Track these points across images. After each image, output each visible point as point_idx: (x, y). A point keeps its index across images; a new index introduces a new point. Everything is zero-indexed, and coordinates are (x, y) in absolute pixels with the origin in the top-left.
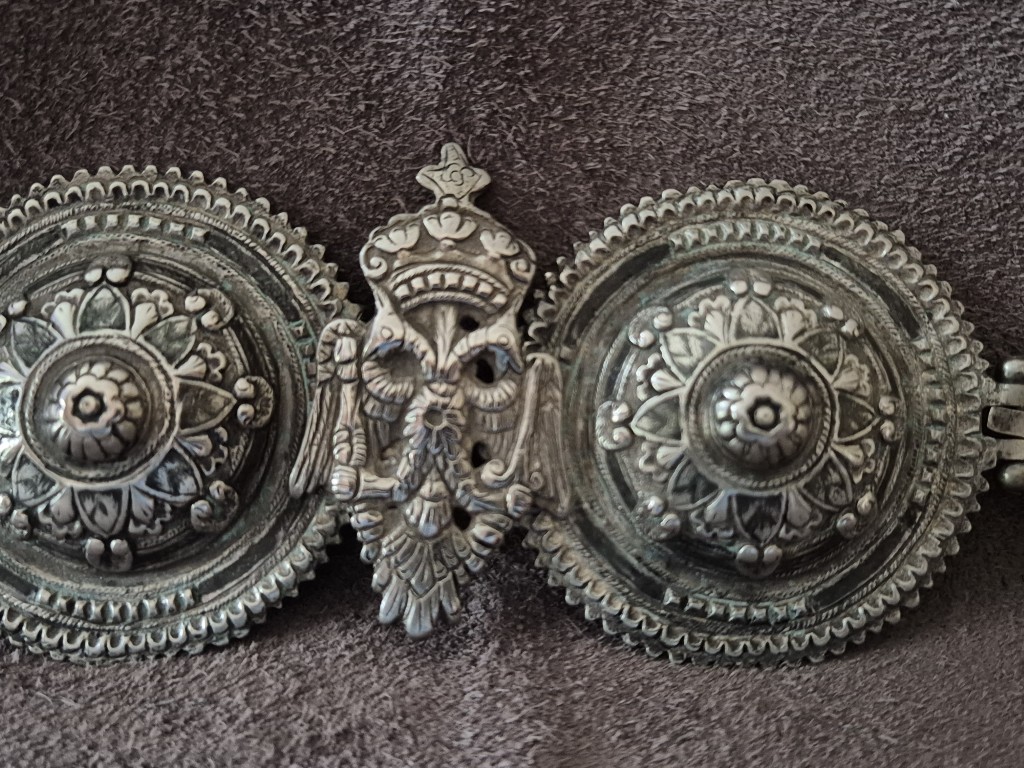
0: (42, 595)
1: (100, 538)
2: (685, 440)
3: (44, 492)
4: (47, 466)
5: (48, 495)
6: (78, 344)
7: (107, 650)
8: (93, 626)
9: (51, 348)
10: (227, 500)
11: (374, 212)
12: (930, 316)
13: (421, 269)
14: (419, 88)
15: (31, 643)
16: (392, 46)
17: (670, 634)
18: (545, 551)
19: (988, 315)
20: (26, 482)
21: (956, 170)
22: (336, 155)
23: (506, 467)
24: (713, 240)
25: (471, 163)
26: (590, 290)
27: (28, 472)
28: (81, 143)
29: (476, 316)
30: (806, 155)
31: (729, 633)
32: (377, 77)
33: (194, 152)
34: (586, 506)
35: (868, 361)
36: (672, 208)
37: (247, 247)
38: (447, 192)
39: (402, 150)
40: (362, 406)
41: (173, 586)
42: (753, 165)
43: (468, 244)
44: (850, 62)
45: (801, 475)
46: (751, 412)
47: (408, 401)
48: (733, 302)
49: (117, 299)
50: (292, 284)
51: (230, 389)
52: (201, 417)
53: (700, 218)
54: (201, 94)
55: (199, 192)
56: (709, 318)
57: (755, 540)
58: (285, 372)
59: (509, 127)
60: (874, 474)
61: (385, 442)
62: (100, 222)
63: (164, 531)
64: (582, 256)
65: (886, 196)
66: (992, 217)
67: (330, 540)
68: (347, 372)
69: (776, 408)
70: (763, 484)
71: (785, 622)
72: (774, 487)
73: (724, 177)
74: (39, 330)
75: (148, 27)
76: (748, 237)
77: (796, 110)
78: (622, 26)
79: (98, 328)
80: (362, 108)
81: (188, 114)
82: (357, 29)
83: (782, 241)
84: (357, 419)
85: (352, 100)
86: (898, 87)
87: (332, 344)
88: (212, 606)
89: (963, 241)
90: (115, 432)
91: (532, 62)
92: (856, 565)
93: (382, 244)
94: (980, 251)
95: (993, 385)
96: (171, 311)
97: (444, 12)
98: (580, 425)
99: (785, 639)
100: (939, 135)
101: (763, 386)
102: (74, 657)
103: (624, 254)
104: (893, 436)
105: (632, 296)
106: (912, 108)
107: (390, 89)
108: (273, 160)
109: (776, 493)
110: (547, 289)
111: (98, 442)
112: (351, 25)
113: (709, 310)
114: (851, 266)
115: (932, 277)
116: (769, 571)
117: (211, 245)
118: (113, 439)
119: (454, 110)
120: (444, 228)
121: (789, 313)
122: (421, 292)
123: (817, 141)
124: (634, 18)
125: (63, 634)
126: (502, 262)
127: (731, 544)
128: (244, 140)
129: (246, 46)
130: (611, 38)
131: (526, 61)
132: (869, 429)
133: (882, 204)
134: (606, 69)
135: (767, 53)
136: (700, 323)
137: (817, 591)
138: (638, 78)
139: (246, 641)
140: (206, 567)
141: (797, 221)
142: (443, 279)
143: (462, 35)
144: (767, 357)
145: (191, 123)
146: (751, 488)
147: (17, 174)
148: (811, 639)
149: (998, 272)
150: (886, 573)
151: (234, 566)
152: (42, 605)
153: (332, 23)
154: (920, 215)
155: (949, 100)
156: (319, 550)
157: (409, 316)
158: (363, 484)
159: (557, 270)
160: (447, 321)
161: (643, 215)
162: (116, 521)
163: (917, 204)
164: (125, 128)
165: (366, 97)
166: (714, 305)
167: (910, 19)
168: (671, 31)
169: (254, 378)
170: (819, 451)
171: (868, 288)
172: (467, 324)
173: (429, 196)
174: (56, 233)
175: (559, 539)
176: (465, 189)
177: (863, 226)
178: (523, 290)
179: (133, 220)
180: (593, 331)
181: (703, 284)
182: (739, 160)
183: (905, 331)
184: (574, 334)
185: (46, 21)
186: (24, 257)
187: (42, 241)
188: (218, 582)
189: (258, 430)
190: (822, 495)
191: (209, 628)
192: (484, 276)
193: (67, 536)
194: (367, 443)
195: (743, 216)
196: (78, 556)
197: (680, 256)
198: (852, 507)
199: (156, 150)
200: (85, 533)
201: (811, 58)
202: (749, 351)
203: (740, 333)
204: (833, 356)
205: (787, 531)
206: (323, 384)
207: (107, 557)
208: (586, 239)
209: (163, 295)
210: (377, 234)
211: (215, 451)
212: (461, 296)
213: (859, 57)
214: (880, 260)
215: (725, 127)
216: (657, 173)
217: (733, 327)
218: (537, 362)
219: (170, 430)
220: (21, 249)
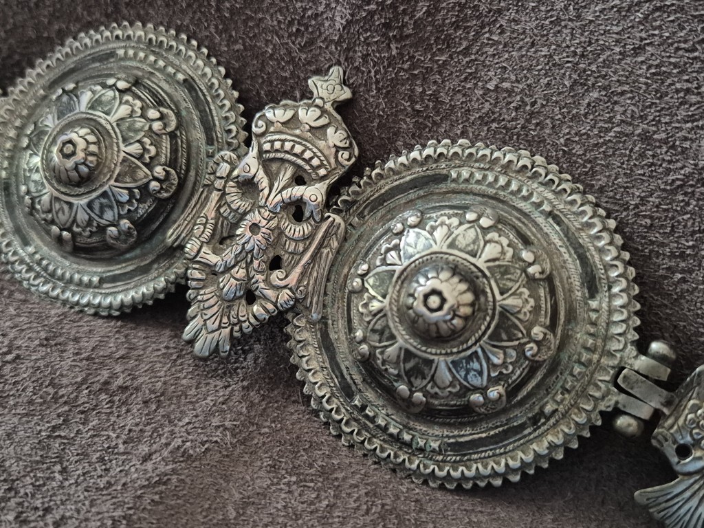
0: (31, 249)
1: (59, 227)
2: (386, 301)
3: (40, 191)
4: (46, 177)
5: (42, 193)
6: (84, 116)
7: (48, 292)
8: (47, 276)
9: (72, 113)
10: (128, 233)
12: (610, 288)
13: (283, 137)
15: (17, 272)
17: (347, 424)
18: (295, 339)
19: (666, 306)
20: (35, 182)
21: (674, 192)
22: (272, 55)
23: (287, 277)
24: (478, 182)
25: (345, 82)
26: (387, 188)
27: (37, 177)
28: (144, 8)
29: (306, 178)
30: (566, 145)
31: (384, 441)
32: (310, 13)
34: (330, 322)
35: (537, 299)
36: (460, 152)
37: (203, 94)
38: (320, 95)
39: (309, 63)
41: (92, 272)
42: (527, 141)
43: (319, 131)
44: (619, 90)
45: (452, 353)
46: (426, 296)
47: (245, 213)
48: (461, 224)
49: (114, 98)
50: (217, 123)
51: (151, 169)
52: (128, 179)
53: (477, 165)
55: (191, 54)
56: (439, 229)
57: (410, 384)
58: (192, 173)
59: (374, 66)
60: (509, 376)
61: (225, 235)
62: (135, 55)
63: (90, 237)
64: (390, 164)
65: (616, 194)
66: (692, 236)
67: (179, 280)
68: (219, 184)
69: (443, 300)
70: (424, 348)
71: (422, 450)
72: (431, 353)
73: (505, 143)
74: (72, 102)
76: (504, 188)
77: (569, 112)
78: (468, 21)
79: (97, 110)
80: (294, 30)
83: (525, 199)
84: (213, 214)
85: (291, 23)
86: (651, 118)
87: (218, 164)
88: (107, 291)
89: (663, 245)
90: (76, 168)
91: (401, 28)
92: (484, 435)
93: (269, 114)
94: (676, 257)
95: (634, 353)
96: (139, 114)
98: (346, 271)
99: (417, 462)
100: (670, 162)
101: (442, 282)
103: (418, 171)
104: (533, 356)
105: (411, 201)
106: (655, 136)
107: (314, 23)
108: (237, 47)
109: (432, 357)
110: (362, 178)
111: (67, 171)
113: (442, 224)
114: (567, 233)
115: (623, 261)
116: (417, 410)
117: (186, 87)
118: (75, 174)
119: (345, 46)
120: (308, 116)
121: (493, 244)
122: (277, 151)
123: (577, 139)
124: (478, 18)
125: (32, 275)
126: (334, 150)
127: (396, 381)
128: (226, 30)
130: (458, 27)
131: (397, 27)
132: (516, 343)
133: (611, 198)
134: (448, 46)
135: (560, 66)
136: (434, 228)
137: (452, 440)
138: (468, 59)
139: (117, 318)
140: (112, 268)
141: (541, 189)
142: (293, 147)
144: (461, 267)
145: (201, 12)
146: (415, 347)
148: (434, 470)
149: (684, 278)
150: (502, 450)
151: (126, 274)
152: (29, 254)
154: (637, 215)
155: (686, 139)
156: (172, 283)
157: (266, 162)
158: (202, 254)
159: (373, 167)
160: (286, 174)
161: (439, 151)
162: (68, 221)
163: (636, 206)
165: (299, 24)
166: (447, 222)
167: (675, 71)
168: (500, 34)
169: (168, 169)
170: (470, 343)
171: (573, 252)
172: (299, 180)
173: (310, 95)
174: (112, 54)
175: (305, 335)
176: (332, 97)
177: (587, 208)
178: (341, 171)
179: (152, 58)
180: (379, 215)
181: (451, 207)
182: (519, 135)
183: (586, 291)
184: (366, 212)
186: (93, 63)
187: (105, 57)
188: (114, 279)
189: (160, 200)
190: (463, 373)
191: (100, 303)
192: (319, 154)
193: (45, 220)
194: (214, 230)
195: (505, 173)
196: (48, 232)
197: (453, 185)
198: (483, 390)
199: (179, 23)
200: (53, 222)
201: (592, 78)
202: (451, 258)
203: (452, 245)
204: (510, 284)
205: (432, 387)
206: (205, 186)
207: (59, 239)
208: (399, 154)
209: (138, 103)
210: (271, 107)
211: (129, 202)
212: (300, 162)
213: (626, 88)
214: (590, 236)
215: (516, 109)
216: (460, 127)
217: (450, 240)
218: (331, 219)
219: (109, 180)
220: (93, 58)
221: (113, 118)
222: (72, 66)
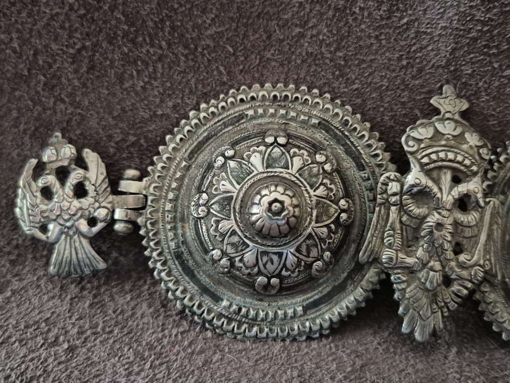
0: (225, 303)
1: (267, 277)
3: (242, 250)
4: (246, 237)
5: (244, 252)
6: (265, 175)
7: (257, 334)
8: (250, 321)
9: (251, 176)
10: (330, 262)
11: (403, 118)
13: (435, 149)
14: (436, 55)
15: (218, 328)
16: (425, 33)
18: (485, 302)
20: (233, 244)
22: (387, 87)
23: (472, 257)
25: (459, 96)
27: (235, 239)
28: (258, 71)
29: (461, 176)
32: (414, 48)
33: (315, 80)
37: (340, 130)
38: (447, 110)
40: (401, 217)
41: (294, 305)
43: (460, 138)
47: (425, 217)
49: (283, 153)
50: (362, 151)
51: (337, 204)
52: (324, 218)
54: (323, 50)
55: (317, 100)
61: (410, 238)
62: (265, 112)
63: (298, 276)
67: (375, 287)
68: (394, 200)
74: (244, 166)
75: (302, 14)
79: (276, 167)
80: (404, 63)
81: (314, 60)
82: (407, 23)
84: (398, 226)
85: (400, 59)
87: (387, 185)
88: (312, 316)
90: (288, 223)
91: (497, 47)
93: (414, 134)
96: (310, 161)
97: (457, 17)
102: (239, 337)
107: (420, 55)
108: (355, 86)
110: (493, 165)
111: (279, 227)
112: (405, 20)
117: (321, 128)
118: (286, 227)
119: (452, 68)
120: (447, 128)
122: (435, 161)
125: (234, 324)
126: (476, 149)
128: (342, 76)
129: (349, 27)
139: (327, 337)
140: (309, 295)
142: (446, 155)
143: (465, 30)
145: (316, 65)
147: (224, 83)
151: (325, 296)
152: (225, 307)
153: (395, 19)
156: (369, 291)
157: (428, 173)
158: (399, 260)
159: (499, 155)
160: (447, 177)
162: (277, 268)
164: (282, 65)
165: (407, 58)
169: (347, 200)
172: (456, 180)
173: (437, 111)
174: (242, 116)
175: (493, 297)
176: (457, 109)
178: (485, 164)
179: (283, 112)
184: (506, 189)
185: (251, 7)
186: (226, 127)
187: (235, 120)
188: (315, 304)
189: (347, 227)
191: (310, 328)
192: (467, 155)
193: (249, 274)
194: (402, 238)
196: (251, 285)
199: (296, 77)
200: (259, 273)
206: (380, 205)
207: (267, 286)
209: (305, 153)
210: (411, 129)
211: (329, 236)
212: (455, 165)
218: (492, 203)
219: (310, 223)
220: (224, 123)
221: (294, 171)
222: (205, 134)
